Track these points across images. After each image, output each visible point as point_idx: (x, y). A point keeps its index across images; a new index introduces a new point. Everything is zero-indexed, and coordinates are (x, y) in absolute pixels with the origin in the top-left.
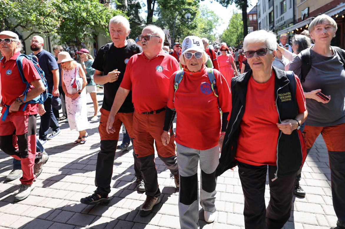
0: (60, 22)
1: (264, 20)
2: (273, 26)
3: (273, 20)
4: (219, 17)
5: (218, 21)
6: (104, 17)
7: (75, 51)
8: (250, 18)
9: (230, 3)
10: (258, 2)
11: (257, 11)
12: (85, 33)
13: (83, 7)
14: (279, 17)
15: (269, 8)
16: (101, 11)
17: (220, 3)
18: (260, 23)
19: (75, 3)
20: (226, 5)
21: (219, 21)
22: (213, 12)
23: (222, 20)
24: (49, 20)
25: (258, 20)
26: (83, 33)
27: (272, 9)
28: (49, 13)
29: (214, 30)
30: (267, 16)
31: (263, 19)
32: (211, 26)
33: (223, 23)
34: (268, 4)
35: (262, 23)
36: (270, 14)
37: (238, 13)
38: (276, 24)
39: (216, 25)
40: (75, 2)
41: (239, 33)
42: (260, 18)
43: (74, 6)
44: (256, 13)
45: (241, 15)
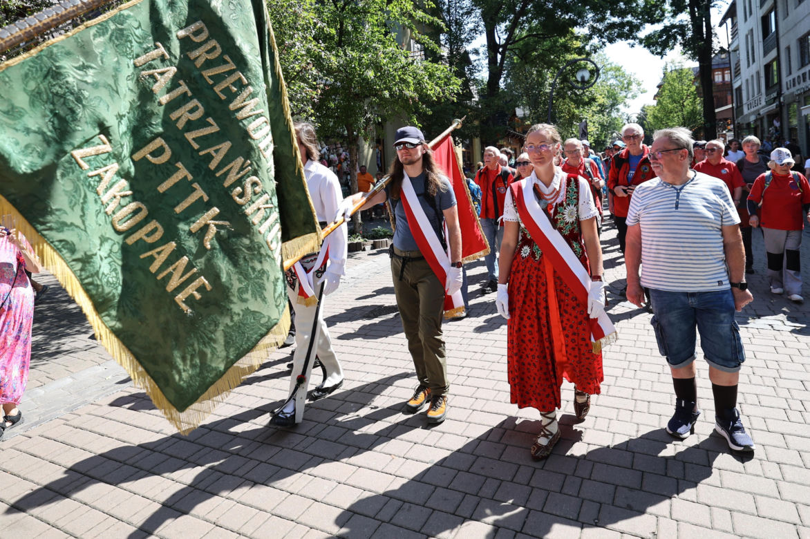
0: (319, 91)
1: (750, 81)
2: (780, 94)
3: (776, 81)
4: (632, 80)
5: (631, 87)
6: (410, 79)
7: (339, 155)
8: (718, 78)
9: (669, 46)
10: (732, 43)
11: (730, 63)
12: (368, 115)
13: (366, 57)
14: (795, 74)
15: (766, 53)
16: (403, 67)
17: (645, 47)
18: (739, 89)
19: (349, 52)
20: (659, 50)
21: (634, 87)
22: (618, 69)
23: (639, 84)
24: (297, 87)
25: (733, 82)
26: (364, 116)
27: (773, 54)
28: (298, 73)
29: (621, 107)
30: (758, 73)
31: (747, 80)
32: (615, 99)
33: (642, 93)
34: (761, 45)
35: (744, 88)
36: (768, 67)
37: (683, 67)
38: (788, 89)
39: (626, 97)
40: (350, 48)
41: (685, 113)
42: (738, 78)
43: (348, 59)
44: (728, 66)
45: (690, 72)
